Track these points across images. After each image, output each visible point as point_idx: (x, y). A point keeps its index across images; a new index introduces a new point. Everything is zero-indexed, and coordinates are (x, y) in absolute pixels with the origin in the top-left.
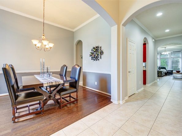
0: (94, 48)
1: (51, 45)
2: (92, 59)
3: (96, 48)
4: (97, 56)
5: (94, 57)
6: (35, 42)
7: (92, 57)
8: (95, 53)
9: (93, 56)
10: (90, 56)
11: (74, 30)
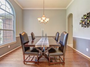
0: (85, 16)
1: (48, 20)
2: (82, 26)
3: (87, 14)
4: (88, 22)
5: (85, 24)
6: (39, 19)
7: (82, 25)
8: (86, 20)
9: (83, 23)
10: (80, 23)
11: (66, 8)
